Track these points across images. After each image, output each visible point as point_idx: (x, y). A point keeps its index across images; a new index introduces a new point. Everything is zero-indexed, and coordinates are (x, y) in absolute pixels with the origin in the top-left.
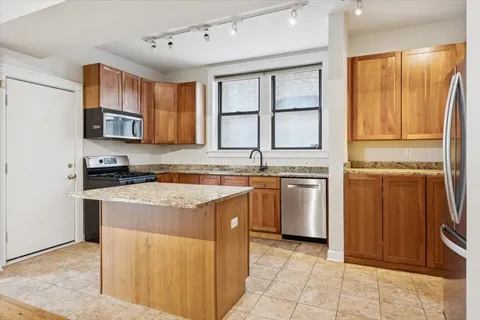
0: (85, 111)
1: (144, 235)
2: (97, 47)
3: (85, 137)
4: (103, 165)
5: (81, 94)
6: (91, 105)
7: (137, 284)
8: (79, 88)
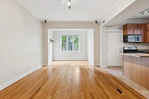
0: (124, 36)
1: (132, 64)
2: (128, 19)
3: (124, 42)
4: (128, 49)
5: (123, 32)
6: (125, 34)
7: (131, 76)
8: (122, 31)
